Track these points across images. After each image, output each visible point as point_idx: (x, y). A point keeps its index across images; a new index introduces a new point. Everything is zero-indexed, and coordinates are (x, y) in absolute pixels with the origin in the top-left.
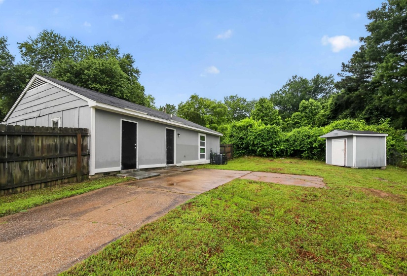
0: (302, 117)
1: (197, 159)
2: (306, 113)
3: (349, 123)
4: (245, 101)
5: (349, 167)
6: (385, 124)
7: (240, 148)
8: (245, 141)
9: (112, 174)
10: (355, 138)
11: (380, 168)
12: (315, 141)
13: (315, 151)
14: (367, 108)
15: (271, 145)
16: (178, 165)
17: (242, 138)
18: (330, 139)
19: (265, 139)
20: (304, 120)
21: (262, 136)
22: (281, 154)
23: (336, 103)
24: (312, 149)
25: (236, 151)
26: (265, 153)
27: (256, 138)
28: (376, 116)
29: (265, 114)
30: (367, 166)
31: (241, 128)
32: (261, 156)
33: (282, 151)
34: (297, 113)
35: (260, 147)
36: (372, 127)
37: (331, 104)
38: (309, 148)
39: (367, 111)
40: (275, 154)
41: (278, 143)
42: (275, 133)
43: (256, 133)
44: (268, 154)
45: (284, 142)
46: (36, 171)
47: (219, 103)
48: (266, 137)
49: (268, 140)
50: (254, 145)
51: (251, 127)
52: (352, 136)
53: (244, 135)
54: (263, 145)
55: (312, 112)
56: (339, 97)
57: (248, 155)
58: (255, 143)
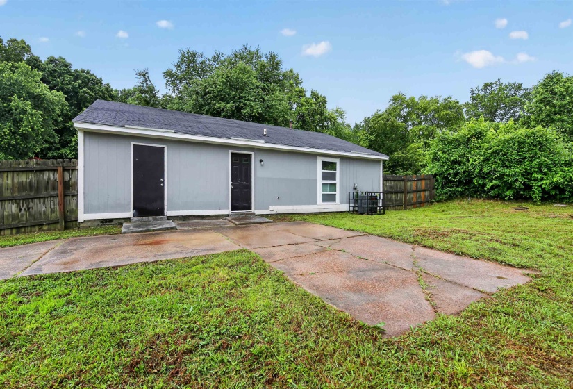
7: (451, 182)
8: (462, 169)
9: (116, 222)
15: (527, 174)
17: (455, 162)
19: (511, 162)
21: (503, 155)
22: (557, 195)
25: (443, 188)
26: (509, 193)
27: (487, 160)
31: (457, 143)
32: (499, 198)
33: (556, 187)
35: (496, 179)
40: (536, 194)
42: (541, 145)
43: (488, 149)
44: (517, 194)
45: (568, 165)
47: (445, 100)
48: (513, 156)
49: (520, 162)
50: (482, 175)
51: (478, 138)
53: (462, 156)
54: (504, 174)
57: (472, 197)
58: (485, 170)
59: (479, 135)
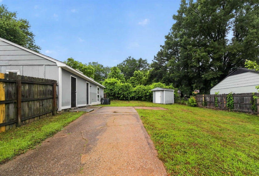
0: (135, 80)
1: (96, 102)
2: (137, 78)
3: (160, 85)
4: (102, 66)
5: (163, 104)
6: (171, 86)
7: (111, 95)
8: (113, 92)
9: (67, 110)
10: (165, 91)
11: (172, 104)
12: (147, 92)
13: (147, 97)
14: (163, 78)
15: (128, 94)
16: (90, 105)
17: (111, 90)
18: (155, 91)
19: (125, 91)
20: (136, 81)
21: (123, 89)
22: (133, 99)
23: (151, 74)
24: (146, 96)
27: (120, 90)
28: (167, 82)
29: (117, 76)
30: (168, 103)
31: (110, 84)
32: (123, 100)
33: (133, 97)
34: (133, 77)
35: (122, 95)
36: (167, 87)
37: (149, 74)
38: (145, 96)
39: (163, 79)
40: (129, 99)
41: (130, 93)
43: (119, 87)
44: (125, 98)
45: (134, 92)
46: (35, 108)
48: (125, 89)
49: (126, 91)
50: (118, 94)
51: (116, 84)
52: (164, 90)
53: (113, 88)
54: (124, 94)
55: (140, 78)
56: (153, 72)
57: (114, 100)
58: (119, 93)
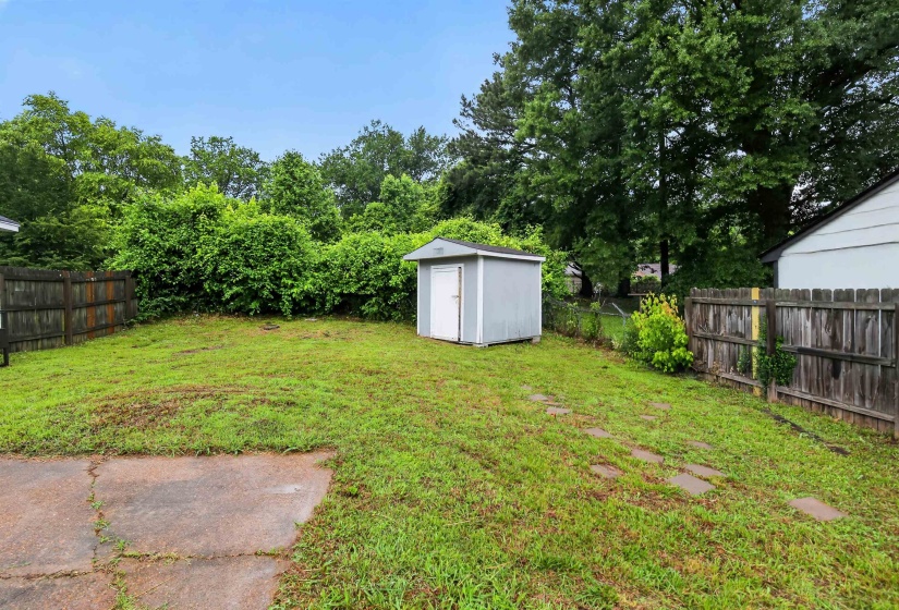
0: (386, 215)
2: (395, 206)
3: (471, 228)
6: (534, 238)
7: (166, 286)
8: (184, 264)
10: (481, 263)
11: (529, 340)
12: (396, 269)
13: (395, 298)
14: (503, 203)
15: (276, 278)
17: (172, 252)
18: (426, 262)
19: (256, 259)
20: (391, 222)
21: (247, 249)
22: (306, 307)
23: (450, 189)
24: (387, 291)
25: (151, 297)
26: (254, 305)
27: (224, 253)
28: (518, 221)
29: (300, 196)
30: (506, 338)
31: (175, 219)
32: (242, 312)
33: (307, 296)
34: (374, 204)
35: (237, 284)
36: (514, 242)
37: (442, 190)
38: (380, 289)
39: (503, 210)
40: (286, 306)
41: (296, 272)
42: (290, 240)
43: (225, 236)
44: (267, 307)
45: (317, 269)
48: (258, 251)
49: (267, 262)
50: (216, 277)
51: (209, 217)
52: (475, 257)
53: (185, 242)
54: (248, 277)
55: (406, 206)
57: (202, 311)
58: (221, 269)
59: (212, 212)
